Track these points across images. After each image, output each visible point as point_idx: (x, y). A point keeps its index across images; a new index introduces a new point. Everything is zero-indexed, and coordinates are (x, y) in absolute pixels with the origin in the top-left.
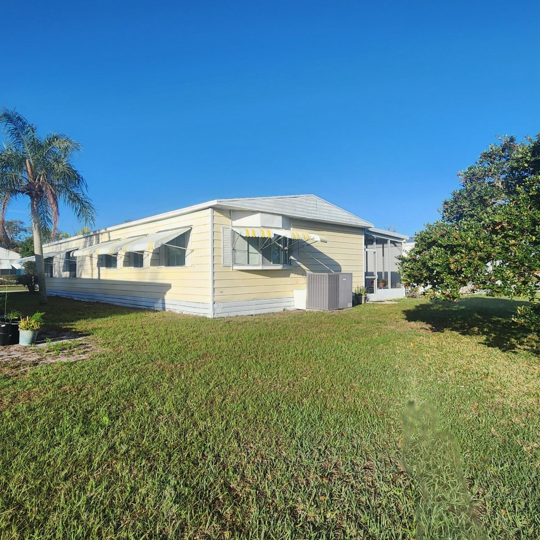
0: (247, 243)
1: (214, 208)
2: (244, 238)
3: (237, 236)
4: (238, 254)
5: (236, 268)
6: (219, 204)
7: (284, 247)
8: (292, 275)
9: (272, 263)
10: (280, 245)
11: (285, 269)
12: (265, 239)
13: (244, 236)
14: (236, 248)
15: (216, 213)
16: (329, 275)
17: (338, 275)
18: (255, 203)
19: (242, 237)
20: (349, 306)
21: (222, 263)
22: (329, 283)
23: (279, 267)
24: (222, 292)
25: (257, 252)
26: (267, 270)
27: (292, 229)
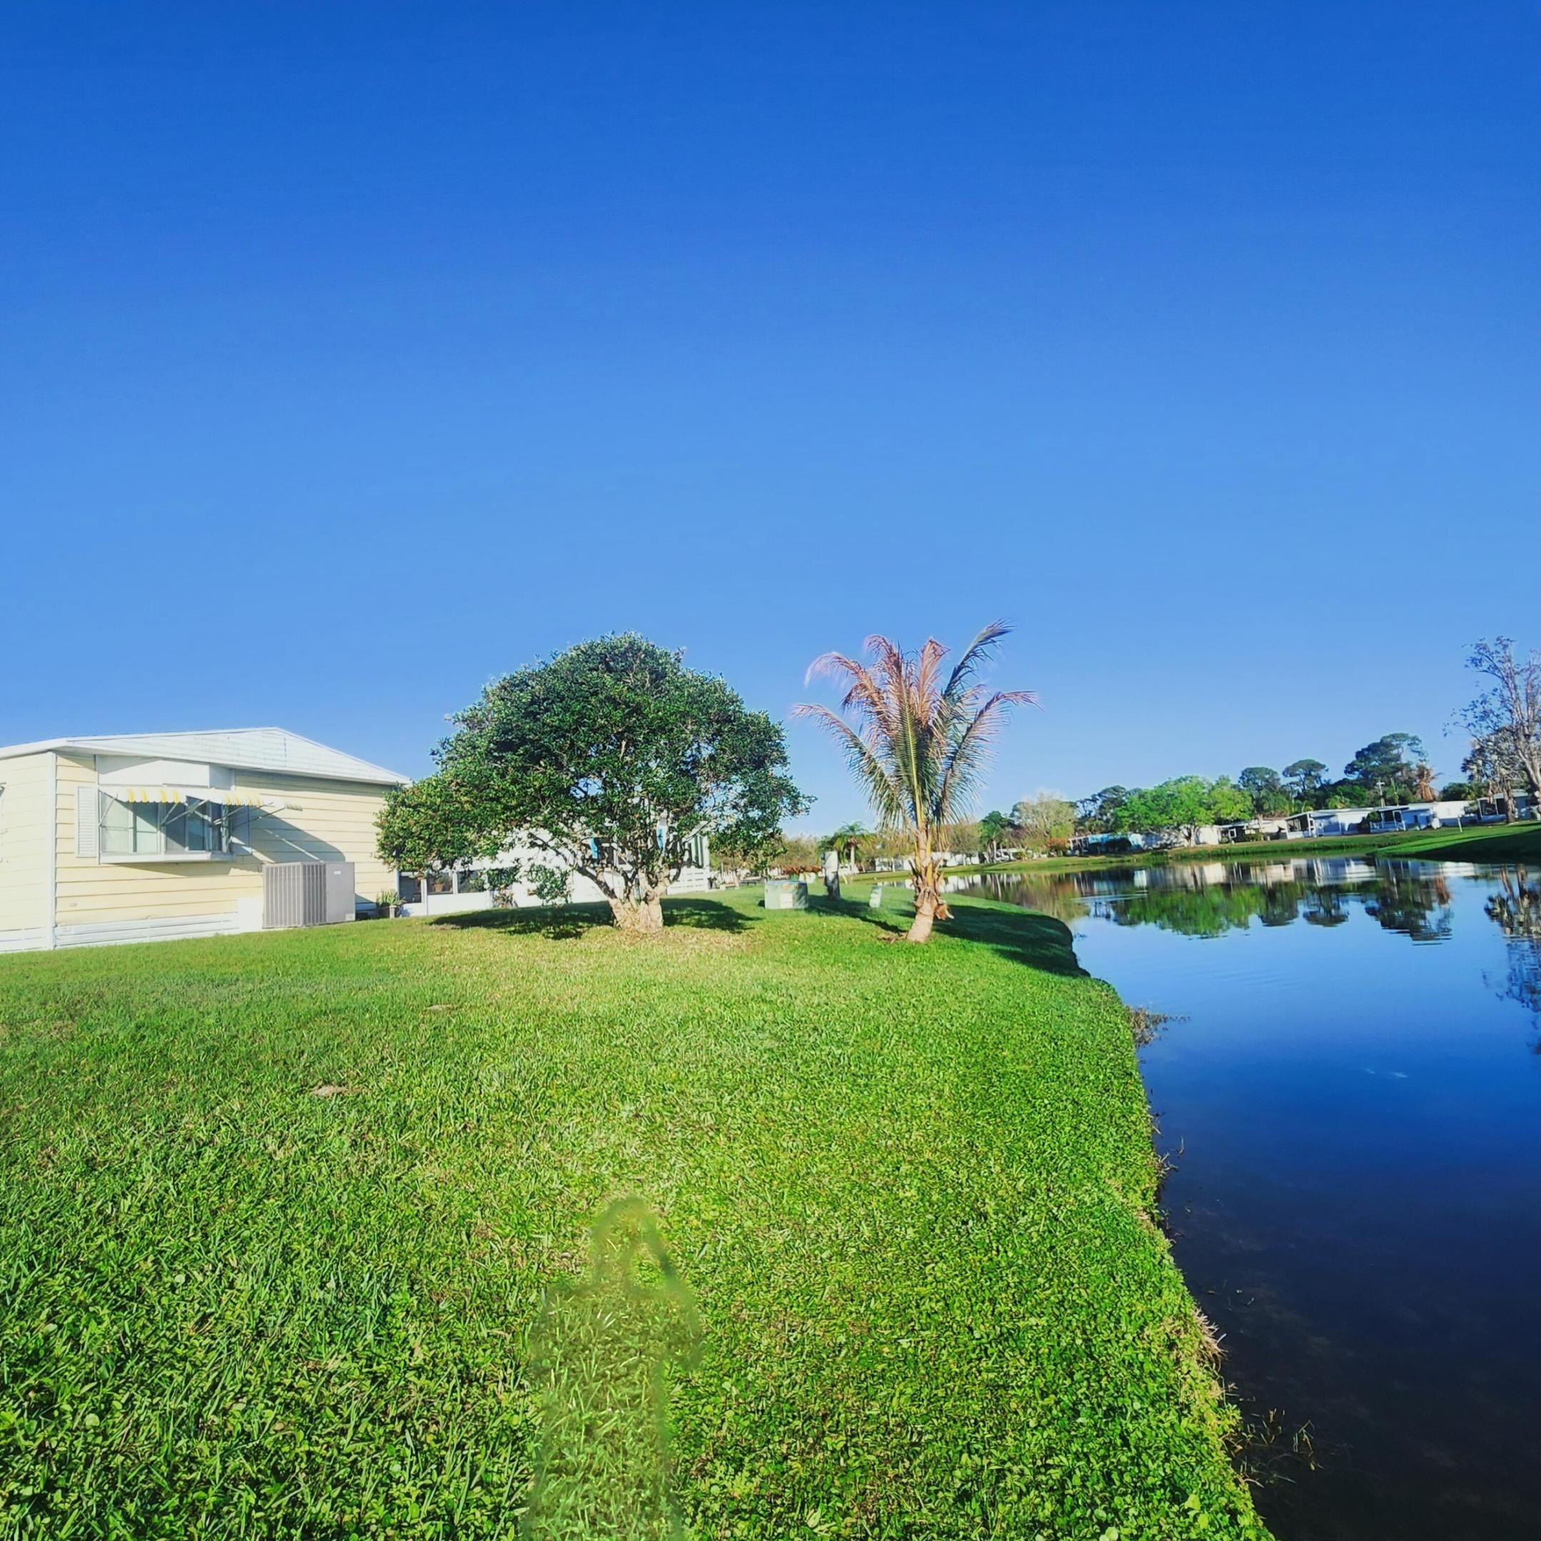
0: (131, 814)
1: (58, 751)
2: (126, 805)
3: (109, 800)
4: (112, 834)
5: (105, 859)
6: (71, 744)
7: (213, 820)
8: (233, 871)
9: (187, 849)
10: (206, 817)
11: (218, 859)
12: (169, 805)
13: (125, 800)
14: (108, 824)
15: (61, 760)
16: (304, 867)
17: (324, 866)
18: (149, 744)
19: (121, 802)
20: (348, 919)
21: (76, 851)
22: (305, 879)
23: (204, 856)
24: (75, 905)
25: (155, 830)
26: (177, 863)
27: (233, 787)
